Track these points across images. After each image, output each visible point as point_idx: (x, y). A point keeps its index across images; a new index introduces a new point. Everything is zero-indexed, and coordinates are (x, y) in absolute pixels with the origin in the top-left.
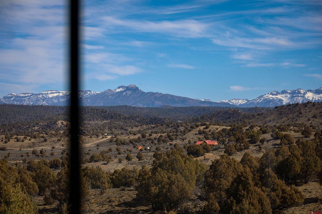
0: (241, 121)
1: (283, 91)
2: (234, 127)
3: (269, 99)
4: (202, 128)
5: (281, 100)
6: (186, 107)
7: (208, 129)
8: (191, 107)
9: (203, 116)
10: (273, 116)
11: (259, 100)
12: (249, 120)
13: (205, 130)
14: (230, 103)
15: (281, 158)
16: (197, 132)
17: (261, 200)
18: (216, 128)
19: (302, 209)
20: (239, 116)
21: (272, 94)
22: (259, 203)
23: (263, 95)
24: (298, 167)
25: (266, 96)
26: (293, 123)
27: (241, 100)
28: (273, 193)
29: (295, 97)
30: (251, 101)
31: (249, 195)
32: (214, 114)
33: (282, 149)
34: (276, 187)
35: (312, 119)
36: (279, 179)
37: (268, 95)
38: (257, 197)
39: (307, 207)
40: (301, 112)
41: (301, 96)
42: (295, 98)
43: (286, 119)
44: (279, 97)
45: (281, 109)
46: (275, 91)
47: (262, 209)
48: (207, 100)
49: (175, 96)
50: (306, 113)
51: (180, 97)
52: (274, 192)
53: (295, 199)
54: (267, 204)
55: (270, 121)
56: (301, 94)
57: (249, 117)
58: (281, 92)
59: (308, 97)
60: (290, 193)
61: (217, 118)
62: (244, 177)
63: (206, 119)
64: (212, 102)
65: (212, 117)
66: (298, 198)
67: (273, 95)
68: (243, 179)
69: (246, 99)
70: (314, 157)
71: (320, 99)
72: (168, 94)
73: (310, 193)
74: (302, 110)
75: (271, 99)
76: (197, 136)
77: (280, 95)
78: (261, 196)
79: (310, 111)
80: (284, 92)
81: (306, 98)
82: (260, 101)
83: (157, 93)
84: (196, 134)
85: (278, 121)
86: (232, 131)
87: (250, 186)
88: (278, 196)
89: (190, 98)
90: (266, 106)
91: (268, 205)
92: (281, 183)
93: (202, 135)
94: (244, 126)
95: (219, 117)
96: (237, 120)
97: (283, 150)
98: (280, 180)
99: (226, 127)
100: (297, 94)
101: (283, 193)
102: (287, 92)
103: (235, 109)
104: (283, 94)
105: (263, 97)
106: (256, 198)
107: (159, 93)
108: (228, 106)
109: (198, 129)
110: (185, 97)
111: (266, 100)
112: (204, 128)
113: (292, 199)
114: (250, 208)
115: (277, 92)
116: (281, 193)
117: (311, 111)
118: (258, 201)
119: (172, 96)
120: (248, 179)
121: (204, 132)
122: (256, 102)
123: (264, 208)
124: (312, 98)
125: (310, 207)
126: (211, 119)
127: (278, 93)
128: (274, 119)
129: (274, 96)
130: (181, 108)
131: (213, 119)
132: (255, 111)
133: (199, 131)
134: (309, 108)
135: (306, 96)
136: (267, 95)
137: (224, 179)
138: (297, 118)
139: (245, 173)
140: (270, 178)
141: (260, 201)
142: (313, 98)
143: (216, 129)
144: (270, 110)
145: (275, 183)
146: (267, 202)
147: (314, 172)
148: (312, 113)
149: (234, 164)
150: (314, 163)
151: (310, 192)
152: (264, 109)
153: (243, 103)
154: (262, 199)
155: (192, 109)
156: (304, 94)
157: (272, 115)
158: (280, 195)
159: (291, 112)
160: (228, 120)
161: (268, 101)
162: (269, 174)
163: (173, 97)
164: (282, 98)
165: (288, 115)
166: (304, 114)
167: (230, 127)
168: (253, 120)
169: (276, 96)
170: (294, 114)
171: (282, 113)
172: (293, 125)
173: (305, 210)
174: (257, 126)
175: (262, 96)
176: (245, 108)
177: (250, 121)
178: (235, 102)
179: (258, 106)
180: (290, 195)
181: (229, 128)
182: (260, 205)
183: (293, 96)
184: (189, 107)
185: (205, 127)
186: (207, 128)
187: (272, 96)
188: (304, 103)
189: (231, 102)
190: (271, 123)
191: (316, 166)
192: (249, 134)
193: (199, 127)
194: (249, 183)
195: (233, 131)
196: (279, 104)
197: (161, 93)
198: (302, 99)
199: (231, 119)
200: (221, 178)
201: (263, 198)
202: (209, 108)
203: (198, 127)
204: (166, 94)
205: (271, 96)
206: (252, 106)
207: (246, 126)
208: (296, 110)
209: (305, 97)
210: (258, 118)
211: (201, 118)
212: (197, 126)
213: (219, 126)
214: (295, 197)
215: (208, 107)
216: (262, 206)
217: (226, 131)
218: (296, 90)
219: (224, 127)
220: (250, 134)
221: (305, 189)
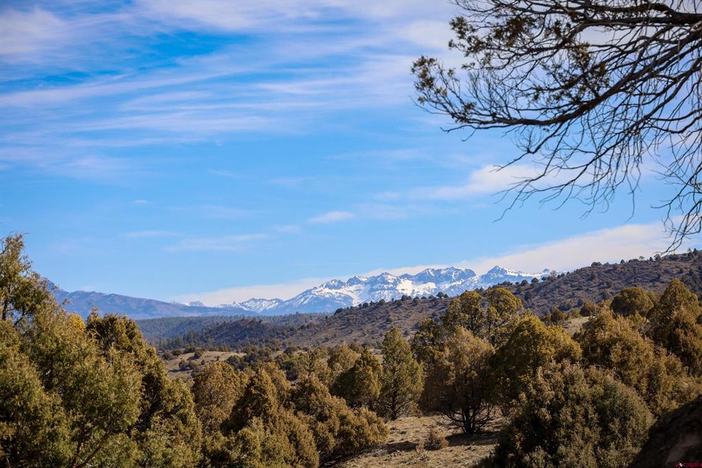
0: (266, 341)
1: (351, 279)
2: (252, 352)
3: (324, 296)
4: (186, 357)
5: (347, 298)
6: (152, 320)
7: (198, 360)
8: (163, 319)
9: (189, 336)
10: (331, 329)
11: (302, 300)
12: (284, 338)
13: (193, 361)
14: (244, 308)
15: (339, 369)
16: (177, 367)
17: (295, 436)
18: (215, 357)
19: (386, 460)
20: (262, 332)
21: (328, 286)
22: (290, 442)
23: (311, 290)
24: (376, 384)
25: (317, 290)
26: (374, 342)
27: (265, 300)
28: (320, 424)
29: (377, 290)
30: (286, 302)
31: (269, 426)
32: (210, 331)
33: (342, 354)
34: (327, 412)
35: (412, 332)
36: (332, 395)
37: (322, 288)
38: (286, 428)
39: (395, 456)
40: (390, 317)
41: (388, 289)
42: (377, 292)
43: (359, 333)
44: (344, 291)
45: (347, 314)
46: (335, 280)
47: (298, 454)
48: (194, 303)
49: (131, 298)
50: (399, 321)
51: (140, 300)
52: (323, 422)
53: (369, 435)
54: (309, 444)
55: (327, 339)
56: (388, 283)
57: (283, 334)
58: (348, 282)
59: (403, 290)
60: (359, 424)
61: (219, 337)
62: (255, 388)
63: (194, 342)
64: (205, 308)
65: (207, 337)
66: (375, 434)
67: (331, 288)
68: (254, 392)
69: (276, 299)
70: (410, 363)
71: (427, 292)
72: (116, 295)
73: (403, 435)
74: (391, 313)
75: (327, 296)
76: (176, 374)
77: (347, 289)
78: (294, 427)
79: (407, 317)
80: (352, 282)
81: (400, 291)
82: (305, 303)
83: (93, 292)
84: (175, 371)
85: (343, 338)
86: (249, 361)
87: (271, 407)
88: (331, 430)
89: (161, 300)
90: (318, 312)
91: (311, 444)
92: (337, 403)
93: (188, 373)
94: (273, 350)
95: (222, 336)
96: (260, 341)
97: (345, 357)
98: (335, 397)
99: (236, 354)
100: (379, 284)
101: (342, 424)
102: (360, 282)
103: (254, 318)
104: (351, 285)
105: (311, 294)
106: (284, 430)
107: (97, 294)
108: (240, 314)
109: (178, 360)
110: (151, 300)
111: (317, 298)
112: (190, 359)
113: (361, 435)
114: (268, 438)
115: (340, 282)
116: (338, 423)
117: (410, 316)
118: (289, 437)
119: (125, 299)
120: (264, 392)
121: (191, 366)
122: (296, 304)
123: (301, 452)
124: (411, 292)
125: (403, 457)
126: (205, 342)
127: (340, 284)
128: (335, 336)
129: (333, 291)
130: (143, 321)
131: (209, 339)
132: (295, 322)
133: (180, 363)
134: (406, 309)
135: (399, 287)
136: (319, 289)
137: (218, 406)
138: (382, 330)
139: (259, 380)
140: (313, 395)
141: (293, 438)
142: (414, 291)
143: (216, 359)
144: (326, 317)
145: (325, 404)
146: (307, 439)
147: (410, 396)
148: (413, 320)
149: (241, 381)
150: (409, 375)
151: (403, 433)
152: (315, 317)
153: (271, 307)
154: (297, 432)
155: (165, 322)
156: (395, 284)
157: (331, 326)
158: (337, 429)
159: (369, 319)
160: (240, 341)
161: (323, 301)
162: (311, 385)
163: (126, 301)
164: (350, 294)
165: (362, 327)
166: (396, 322)
167: (245, 352)
168: (291, 339)
169: (337, 291)
170: (374, 323)
171: (351, 321)
172: (373, 345)
173: (392, 462)
174: (300, 349)
175: (309, 292)
176: (274, 317)
177: (286, 340)
178: (253, 306)
179: (302, 312)
180: (358, 428)
181: (242, 355)
182: (292, 445)
183: (372, 288)
184: (159, 319)
185: (192, 354)
186: (196, 357)
187: (330, 291)
188: (396, 301)
189: (246, 306)
190: (329, 342)
191: (414, 382)
192: (282, 360)
193: (180, 356)
194: (267, 400)
195: (252, 362)
196: (344, 305)
197: (102, 292)
198: (391, 294)
199: (247, 338)
200: (212, 403)
201: (300, 432)
202: (200, 320)
203: (178, 355)
204: (111, 295)
205: (327, 290)
206: (288, 312)
207: (277, 350)
208: (379, 314)
209: (397, 290)
210: (302, 335)
211: (184, 339)
212: (176, 354)
213: (222, 351)
214: (369, 432)
215: (199, 317)
216: (296, 447)
217: (236, 363)
218: (379, 276)
219: (233, 354)
220: (285, 361)
221: (394, 429)
